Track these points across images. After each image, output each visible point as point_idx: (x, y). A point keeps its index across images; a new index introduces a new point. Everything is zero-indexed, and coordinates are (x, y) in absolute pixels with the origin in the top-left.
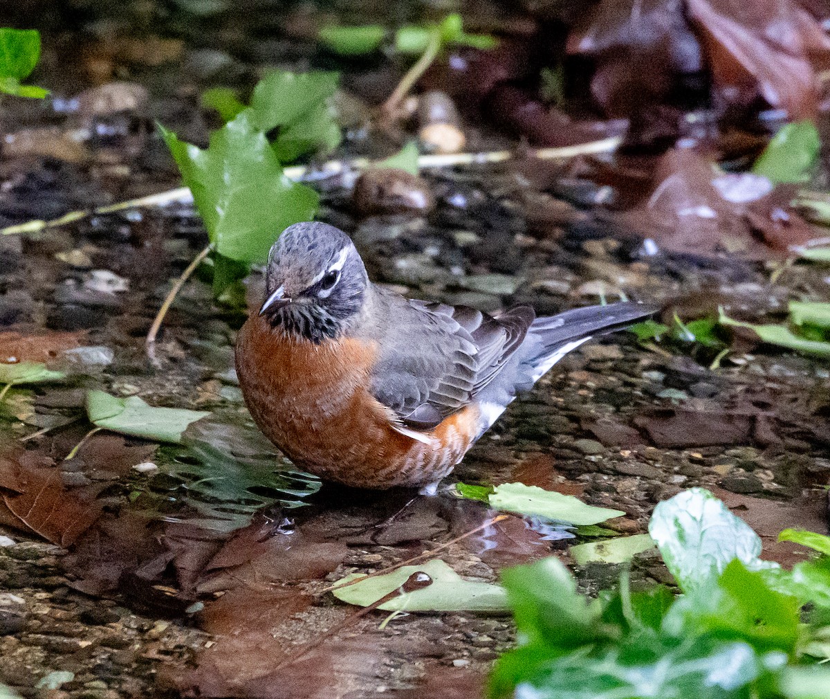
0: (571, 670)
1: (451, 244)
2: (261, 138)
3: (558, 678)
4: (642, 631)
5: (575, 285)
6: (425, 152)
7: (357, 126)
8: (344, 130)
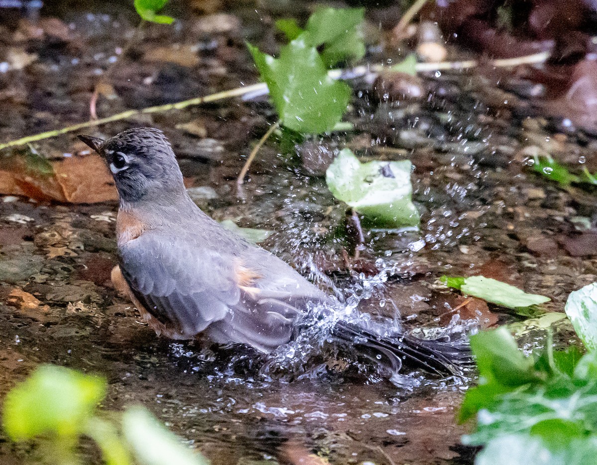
0: (514, 401)
1: (437, 122)
2: (314, 51)
3: (505, 406)
4: (561, 376)
5: (518, 149)
6: (420, 61)
7: (376, 43)
8: (367, 46)
